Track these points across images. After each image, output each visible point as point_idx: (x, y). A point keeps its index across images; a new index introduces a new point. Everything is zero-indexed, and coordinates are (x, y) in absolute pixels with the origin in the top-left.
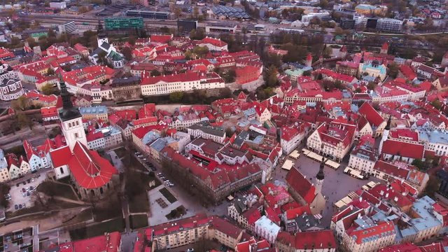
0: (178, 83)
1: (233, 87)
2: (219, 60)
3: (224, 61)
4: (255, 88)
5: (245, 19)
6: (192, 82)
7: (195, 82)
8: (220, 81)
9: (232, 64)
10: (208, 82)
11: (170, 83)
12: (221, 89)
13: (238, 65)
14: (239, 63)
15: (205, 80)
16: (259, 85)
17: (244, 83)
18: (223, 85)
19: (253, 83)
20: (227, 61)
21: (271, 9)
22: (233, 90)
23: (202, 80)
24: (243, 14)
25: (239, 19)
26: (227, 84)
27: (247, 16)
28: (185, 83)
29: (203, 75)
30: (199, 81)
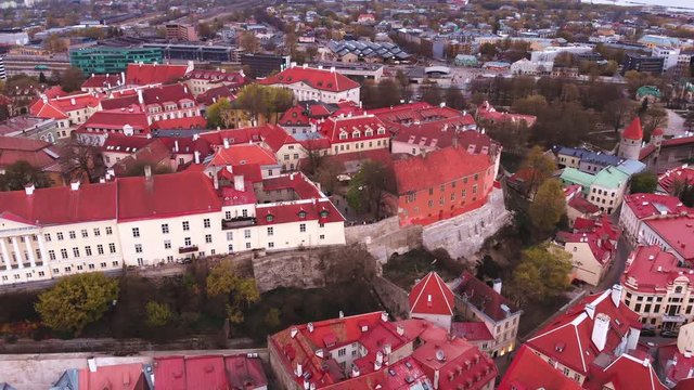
0: (102, 225)
1: (380, 240)
2: (326, 130)
3: (344, 133)
4: (478, 240)
5: (400, 59)
6: (175, 223)
7: (196, 220)
8: (323, 215)
9: (375, 144)
10: (260, 219)
11: (53, 230)
12: (326, 253)
13: (398, 147)
14: (405, 140)
15: (251, 210)
16: (492, 228)
17: (429, 220)
18: (335, 234)
19: (468, 220)
20: (356, 132)
21: (455, 42)
22: (382, 254)
23: (236, 210)
24: (395, 51)
25: (386, 61)
26: (356, 230)
27: (404, 55)
28: (142, 225)
29: (239, 184)
30: (216, 218)
